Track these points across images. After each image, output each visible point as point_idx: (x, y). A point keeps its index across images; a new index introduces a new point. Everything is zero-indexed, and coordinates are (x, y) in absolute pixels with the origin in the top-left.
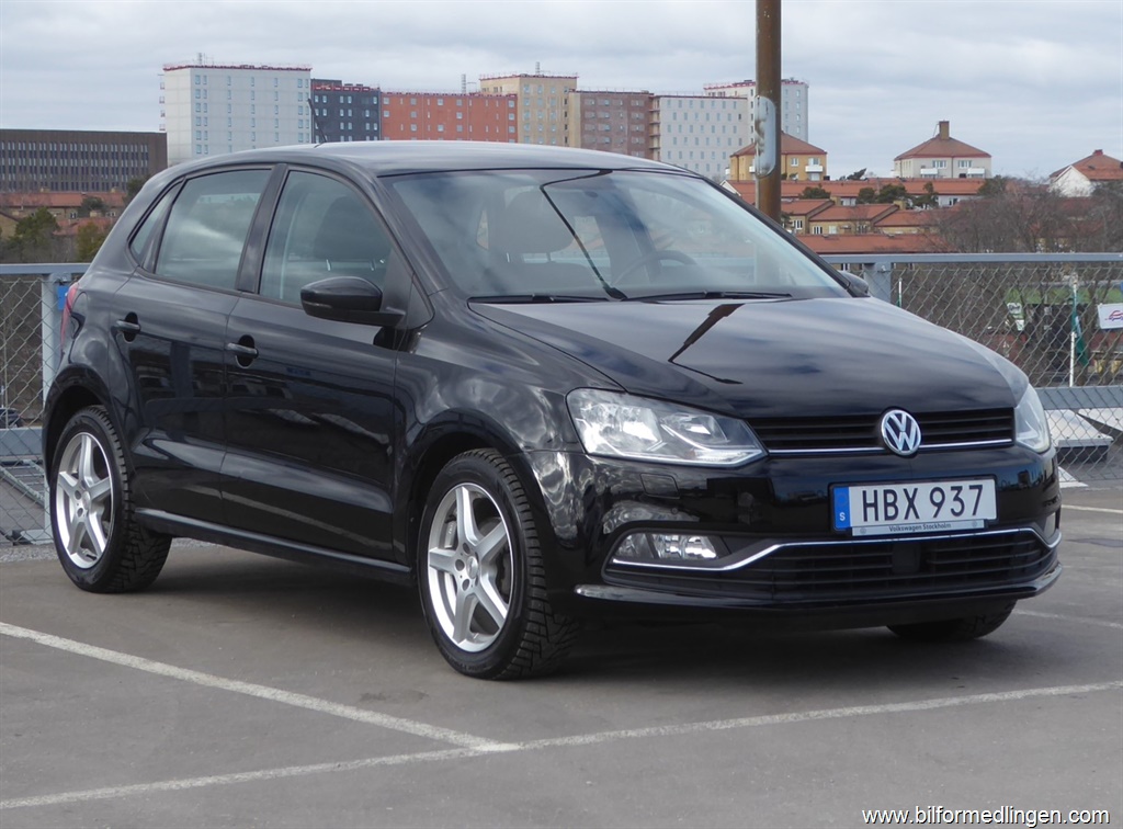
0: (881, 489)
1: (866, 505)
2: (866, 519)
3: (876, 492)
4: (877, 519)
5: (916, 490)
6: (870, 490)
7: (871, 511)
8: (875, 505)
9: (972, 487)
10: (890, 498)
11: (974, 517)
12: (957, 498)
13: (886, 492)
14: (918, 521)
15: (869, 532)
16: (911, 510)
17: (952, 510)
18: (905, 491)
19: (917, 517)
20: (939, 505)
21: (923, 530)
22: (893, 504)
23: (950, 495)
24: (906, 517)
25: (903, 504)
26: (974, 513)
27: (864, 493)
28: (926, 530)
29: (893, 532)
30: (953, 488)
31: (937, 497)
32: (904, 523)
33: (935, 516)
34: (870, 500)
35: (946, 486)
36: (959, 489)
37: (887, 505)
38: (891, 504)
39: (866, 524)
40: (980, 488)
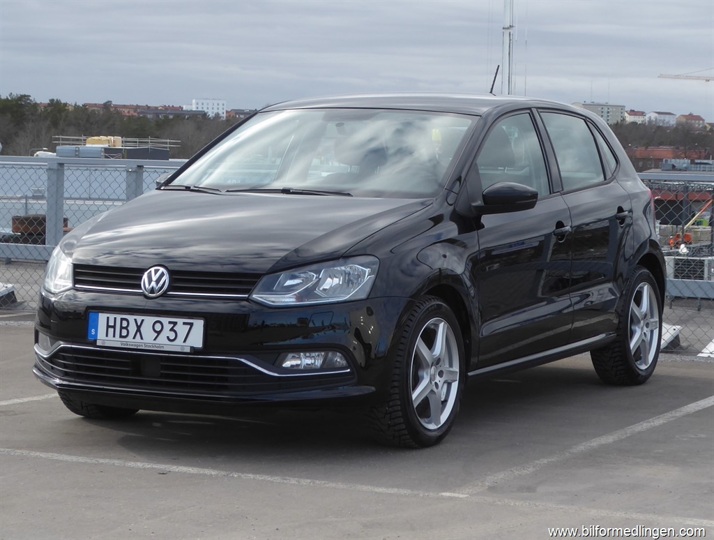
0: (119, 317)
1: (108, 326)
2: (107, 336)
3: (115, 318)
4: (114, 336)
5: (143, 320)
6: (112, 316)
7: (111, 330)
8: (114, 327)
9: (184, 323)
10: (125, 324)
11: (184, 344)
12: (172, 330)
13: (122, 319)
14: (142, 341)
15: (107, 344)
16: (138, 333)
17: (168, 337)
18: (135, 320)
19: (142, 338)
20: (159, 333)
21: (143, 348)
22: (126, 328)
23: (167, 327)
24: (134, 338)
25: (133, 329)
26: (185, 341)
27: (108, 318)
28: (146, 348)
29: (123, 346)
30: (170, 323)
31: (158, 327)
32: (132, 341)
33: (155, 339)
34: (111, 323)
35: (165, 320)
36: (175, 324)
37: (122, 328)
38: (124, 328)
39: (106, 338)
40: (191, 325)
